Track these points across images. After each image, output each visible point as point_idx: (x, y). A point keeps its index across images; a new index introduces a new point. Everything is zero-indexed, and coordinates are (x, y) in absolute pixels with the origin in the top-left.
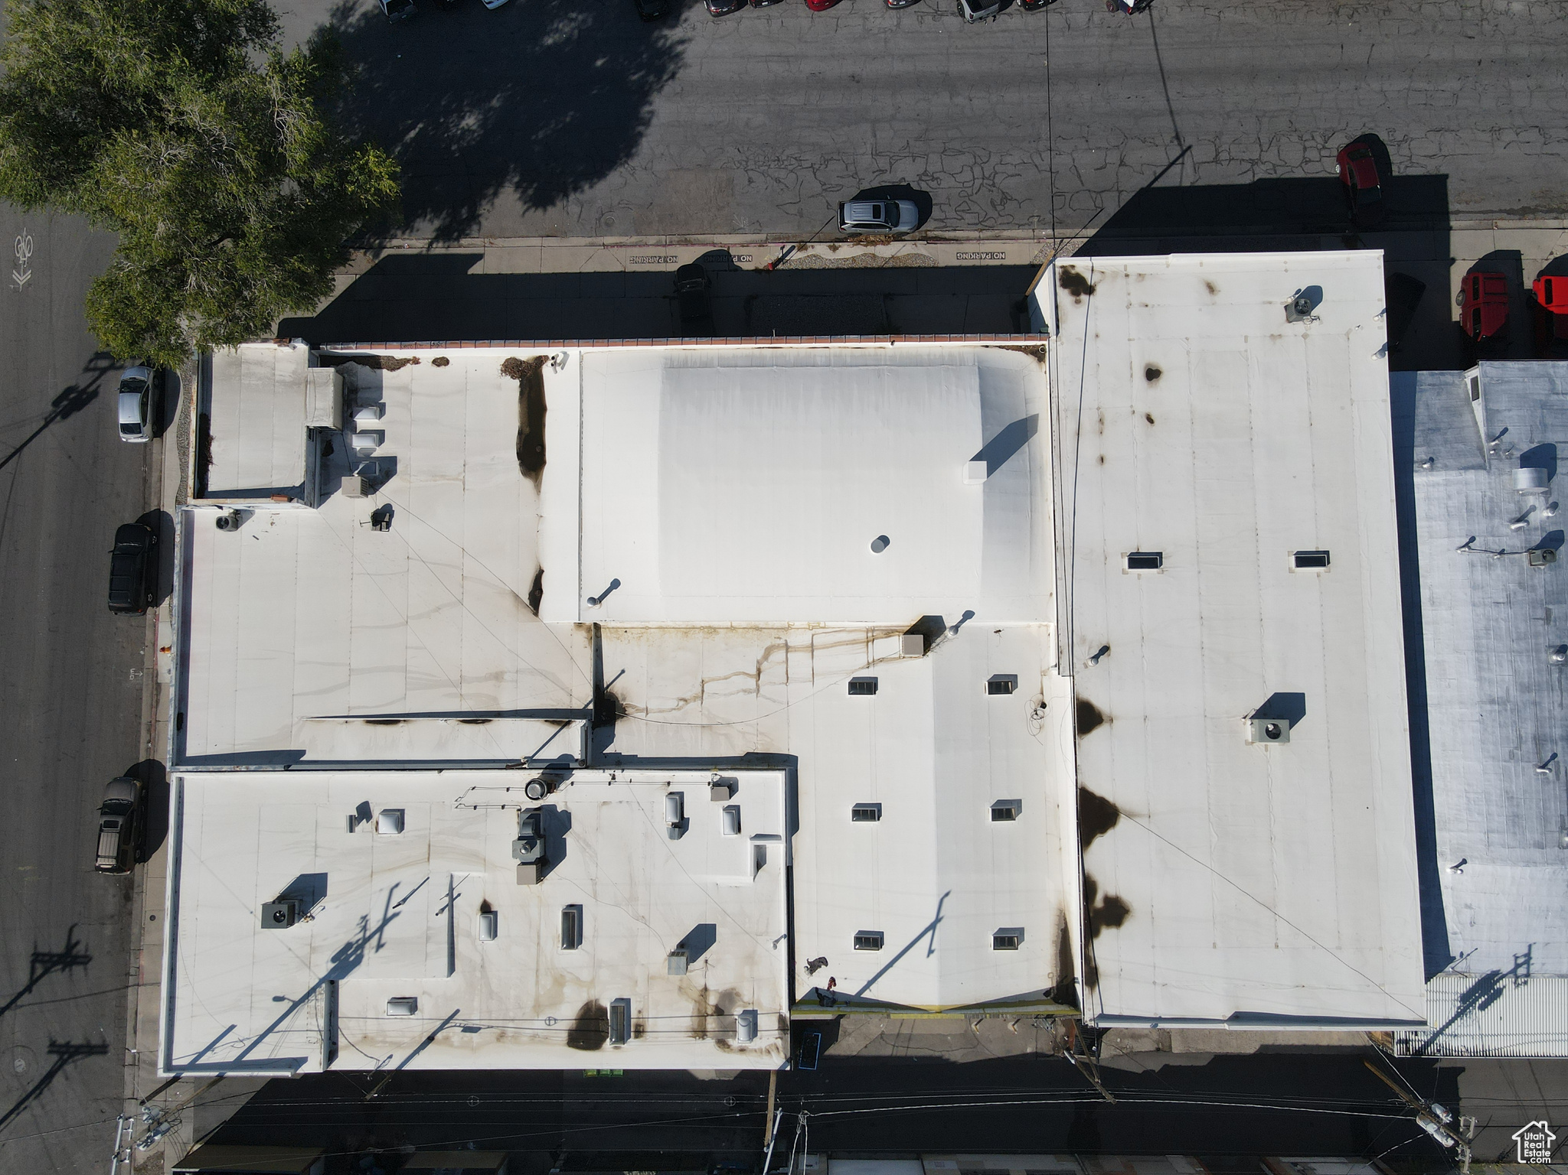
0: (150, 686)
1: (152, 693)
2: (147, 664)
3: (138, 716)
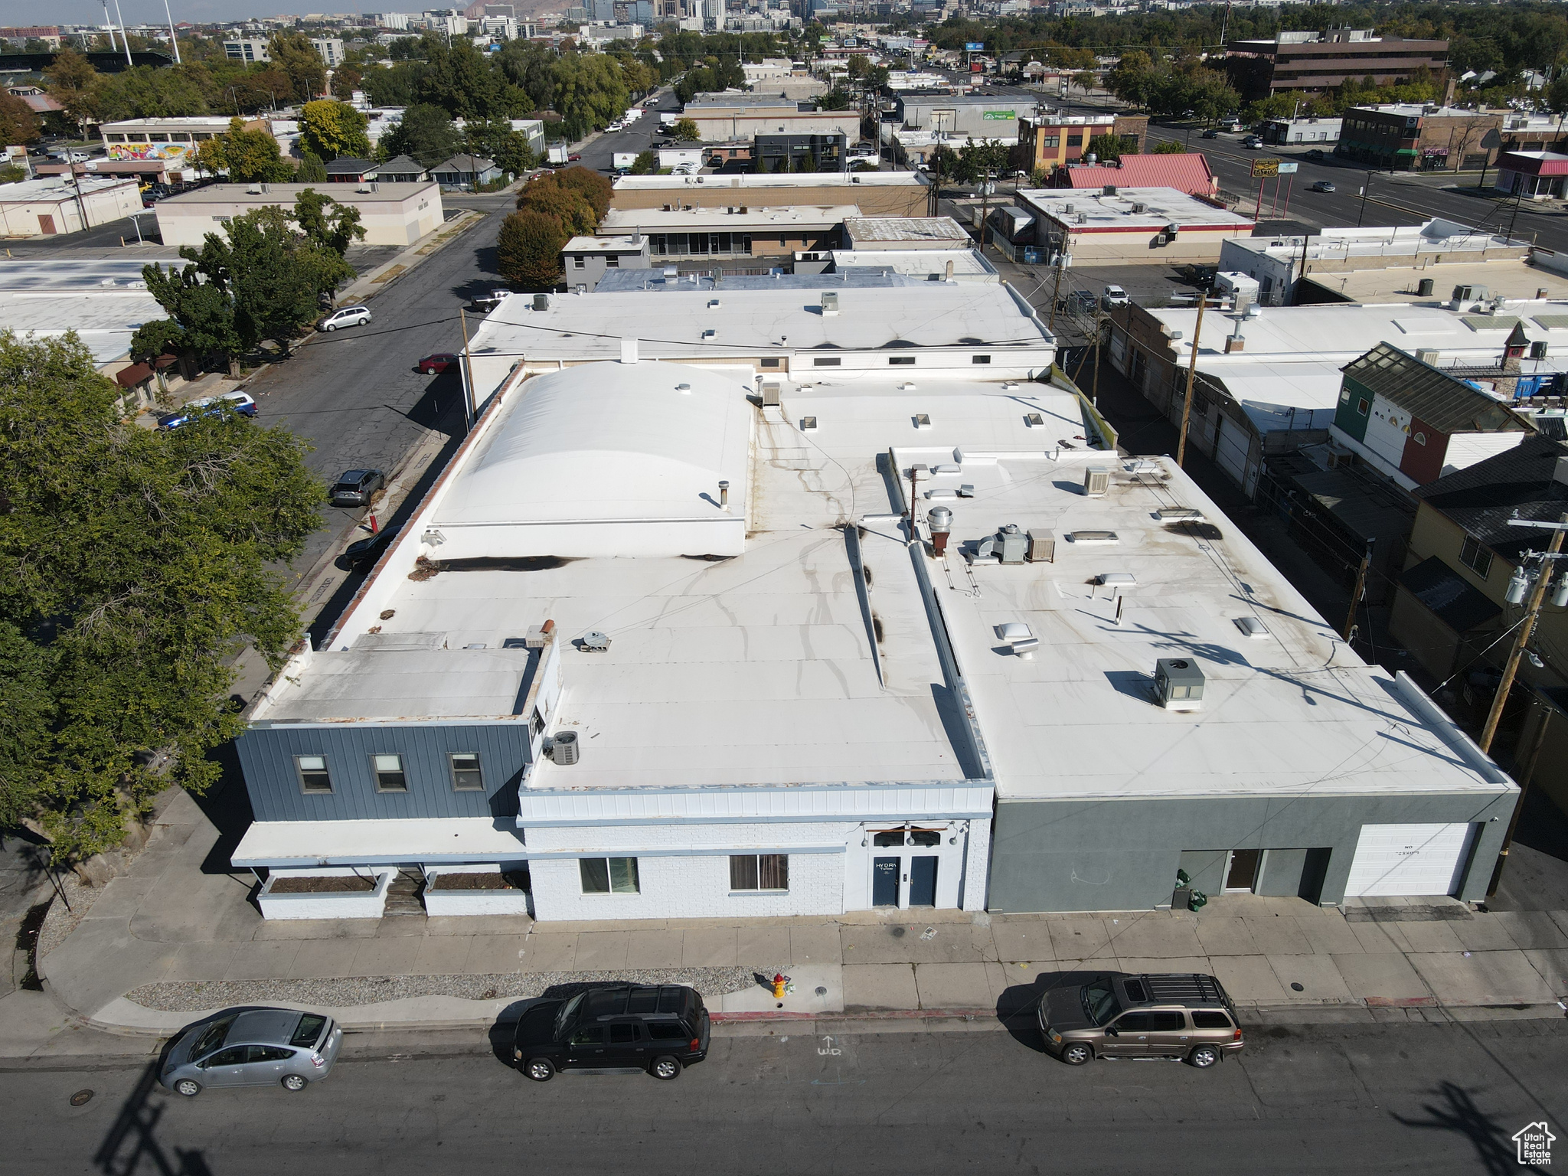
0: (853, 1022)
1: (866, 1020)
2: (809, 1029)
3: (915, 1037)
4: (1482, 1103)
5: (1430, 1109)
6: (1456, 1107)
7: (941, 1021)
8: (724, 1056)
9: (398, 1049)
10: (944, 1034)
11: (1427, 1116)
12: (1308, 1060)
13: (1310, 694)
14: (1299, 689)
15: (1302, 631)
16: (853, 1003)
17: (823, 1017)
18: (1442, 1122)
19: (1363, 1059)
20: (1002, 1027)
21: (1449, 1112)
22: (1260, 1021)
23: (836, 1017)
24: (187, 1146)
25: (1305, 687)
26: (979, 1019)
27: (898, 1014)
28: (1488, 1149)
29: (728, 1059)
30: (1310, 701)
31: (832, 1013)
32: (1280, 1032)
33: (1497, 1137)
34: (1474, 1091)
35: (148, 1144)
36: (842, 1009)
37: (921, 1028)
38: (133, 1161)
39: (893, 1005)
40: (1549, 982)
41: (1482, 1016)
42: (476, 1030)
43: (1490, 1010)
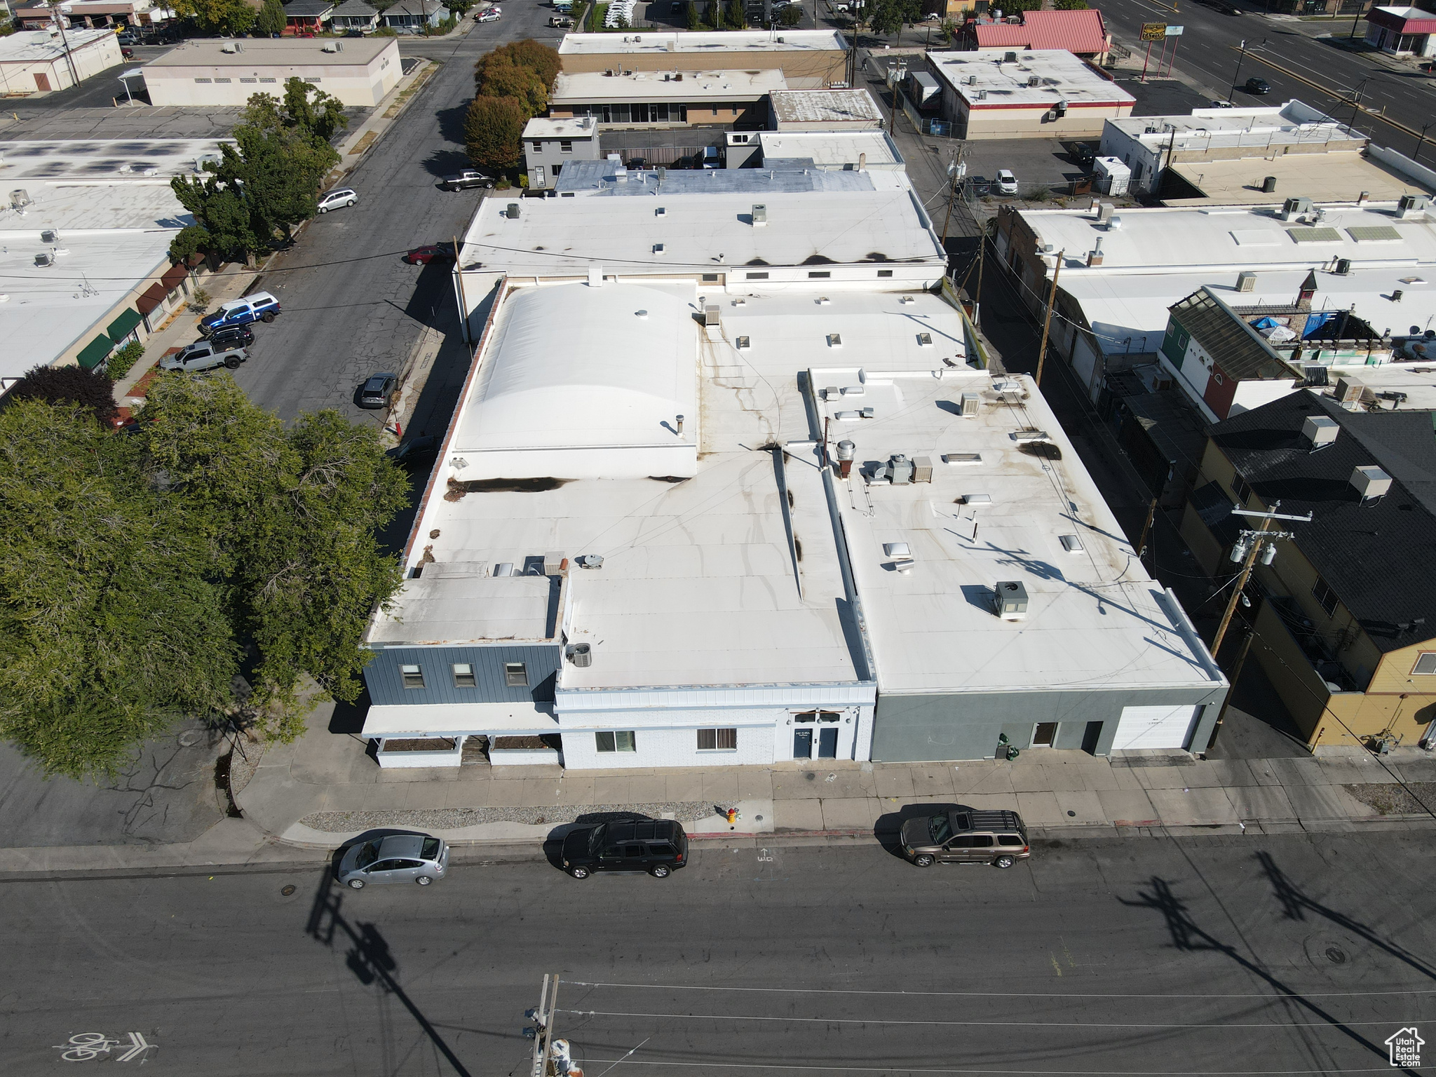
0: (780, 840)
1: (789, 837)
2: (752, 844)
3: (820, 849)
4: (1175, 891)
5: (1142, 894)
6: (1159, 893)
7: (838, 838)
8: (697, 862)
9: (486, 857)
10: (840, 847)
11: (1140, 899)
12: (1071, 863)
13: (1104, 605)
14: (1096, 600)
15: (1108, 546)
16: (780, 826)
17: (760, 836)
18: (1148, 902)
19: (1106, 862)
20: (877, 842)
21: (1154, 897)
22: (1044, 837)
23: (769, 835)
24: (363, 920)
25: (1101, 599)
26: (863, 836)
27: (810, 834)
28: (1173, 920)
29: (700, 864)
30: (1102, 611)
31: (766, 833)
32: (1056, 844)
33: (1181, 913)
34: (1171, 883)
35: (337, 919)
36: (773, 831)
37: (825, 843)
38: (331, 931)
39: (806, 828)
40: (1237, 809)
41: (1188, 833)
42: (534, 845)
43: (1194, 829)
